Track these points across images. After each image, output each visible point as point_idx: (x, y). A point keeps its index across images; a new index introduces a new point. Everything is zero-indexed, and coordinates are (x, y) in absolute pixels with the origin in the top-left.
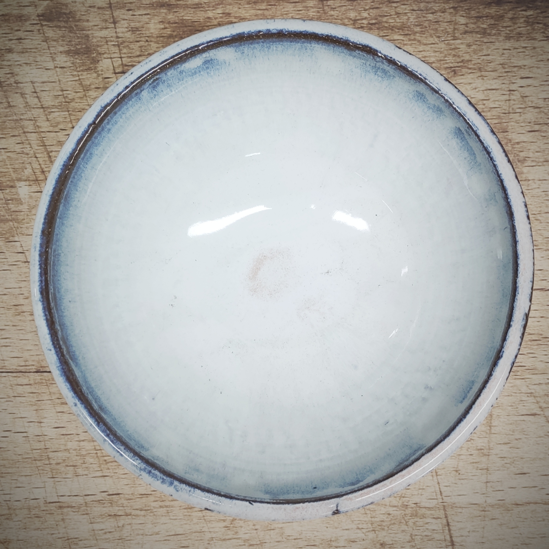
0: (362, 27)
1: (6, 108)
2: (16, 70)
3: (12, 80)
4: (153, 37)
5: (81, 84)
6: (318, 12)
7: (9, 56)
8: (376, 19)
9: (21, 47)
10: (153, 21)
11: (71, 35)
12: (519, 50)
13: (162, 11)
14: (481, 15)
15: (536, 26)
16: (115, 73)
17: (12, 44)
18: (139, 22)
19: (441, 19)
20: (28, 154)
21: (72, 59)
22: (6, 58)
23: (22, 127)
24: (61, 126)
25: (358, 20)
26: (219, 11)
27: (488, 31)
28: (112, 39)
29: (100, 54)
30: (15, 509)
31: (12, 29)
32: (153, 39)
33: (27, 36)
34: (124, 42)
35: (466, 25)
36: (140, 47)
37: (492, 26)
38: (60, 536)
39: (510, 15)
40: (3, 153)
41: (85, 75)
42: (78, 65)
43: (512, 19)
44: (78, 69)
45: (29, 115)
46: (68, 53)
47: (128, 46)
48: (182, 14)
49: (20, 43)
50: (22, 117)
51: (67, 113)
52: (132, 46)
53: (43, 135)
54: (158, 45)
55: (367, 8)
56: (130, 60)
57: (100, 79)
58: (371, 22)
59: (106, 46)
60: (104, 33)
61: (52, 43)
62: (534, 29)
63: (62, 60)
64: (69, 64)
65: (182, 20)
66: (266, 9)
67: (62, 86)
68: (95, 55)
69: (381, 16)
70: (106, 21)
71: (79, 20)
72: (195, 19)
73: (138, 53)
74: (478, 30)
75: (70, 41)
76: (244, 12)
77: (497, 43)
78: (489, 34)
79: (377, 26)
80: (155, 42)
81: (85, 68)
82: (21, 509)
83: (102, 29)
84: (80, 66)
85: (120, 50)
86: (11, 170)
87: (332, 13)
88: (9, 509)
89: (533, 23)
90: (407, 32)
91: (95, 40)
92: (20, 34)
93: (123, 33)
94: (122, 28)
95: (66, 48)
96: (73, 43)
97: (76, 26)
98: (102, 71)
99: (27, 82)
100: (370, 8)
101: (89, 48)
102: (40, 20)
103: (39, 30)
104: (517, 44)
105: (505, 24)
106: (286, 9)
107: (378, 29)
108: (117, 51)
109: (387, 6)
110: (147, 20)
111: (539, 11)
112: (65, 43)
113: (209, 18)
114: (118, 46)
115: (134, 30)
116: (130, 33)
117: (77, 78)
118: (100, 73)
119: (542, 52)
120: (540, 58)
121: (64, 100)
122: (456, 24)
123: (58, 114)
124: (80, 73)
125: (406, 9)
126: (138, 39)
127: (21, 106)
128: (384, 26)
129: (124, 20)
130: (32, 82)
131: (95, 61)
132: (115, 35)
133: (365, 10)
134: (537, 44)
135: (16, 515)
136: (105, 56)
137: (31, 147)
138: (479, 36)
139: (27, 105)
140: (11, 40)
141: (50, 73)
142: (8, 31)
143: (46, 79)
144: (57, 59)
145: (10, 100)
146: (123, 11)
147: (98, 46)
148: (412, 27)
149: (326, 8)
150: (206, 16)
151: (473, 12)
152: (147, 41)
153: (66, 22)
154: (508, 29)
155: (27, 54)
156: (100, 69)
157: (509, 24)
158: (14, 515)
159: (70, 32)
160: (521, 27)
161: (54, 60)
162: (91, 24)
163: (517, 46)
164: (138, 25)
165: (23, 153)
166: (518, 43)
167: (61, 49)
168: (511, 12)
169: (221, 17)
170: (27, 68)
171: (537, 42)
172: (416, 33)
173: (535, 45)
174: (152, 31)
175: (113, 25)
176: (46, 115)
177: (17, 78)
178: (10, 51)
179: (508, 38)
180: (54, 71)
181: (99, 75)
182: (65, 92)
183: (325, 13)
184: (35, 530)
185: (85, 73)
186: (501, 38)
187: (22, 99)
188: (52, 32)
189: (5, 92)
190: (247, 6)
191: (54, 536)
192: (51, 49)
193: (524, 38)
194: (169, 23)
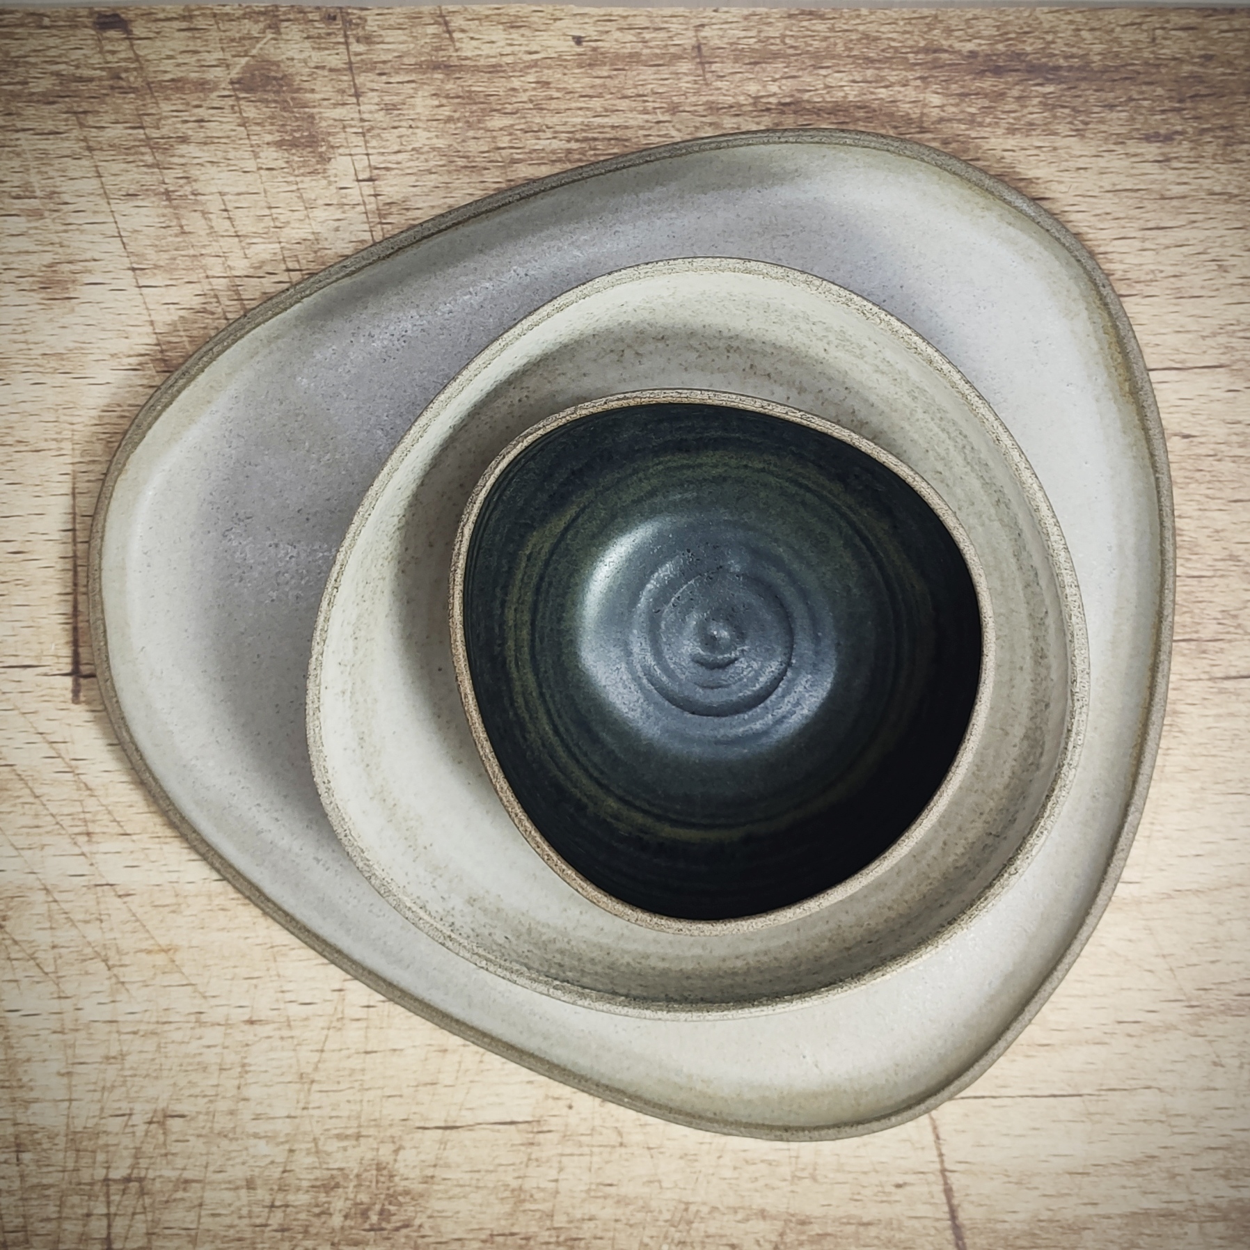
0: (768, 110)
1: (176, 236)
2: (195, 172)
3: (188, 189)
4: (420, 120)
5: (301, 197)
6: (696, 82)
7: (183, 149)
8: (792, 96)
9: (202, 135)
10: (420, 93)
11: (285, 114)
12: (1028, 152)
13: (436, 76)
14: (966, 90)
15: (1060, 112)
16: (358, 181)
17: (188, 130)
18: (398, 94)
19: (900, 97)
20: (213, 313)
21: (286, 155)
22: (178, 152)
23: (204, 268)
24: (269, 268)
25: (762, 97)
26: (531, 78)
27: (979, 120)
28: (353, 123)
29: (333, 147)
30: (186, 897)
31: (188, 104)
32: (420, 124)
33: (212, 115)
34: (372, 128)
35: (942, 107)
36: (400, 137)
37: (986, 110)
38: (259, 941)
39: (1016, 92)
40: (172, 311)
41: (307, 182)
42: (295, 166)
43: (1019, 98)
44: (296, 172)
45: (214, 248)
46: (279, 144)
47: (379, 135)
48: (470, 83)
49: (202, 127)
50: (203, 251)
51: (277, 246)
52: (385, 135)
53: (238, 281)
54: (429, 135)
55: (777, 76)
56: (382, 158)
57: (333, 189)
58: (783, 101)
59: (343, 135)
60: (339, 113)
61: (254, 128)
62: (1055, 117)
63: (271, 156)
64: (281, 163)
65: (470, 92)
66: (609, 77)
67: (270, 199)
68: (324, 149)
69: (799, 91)
70: (343, 92)
71: (298, 90)
72: (491, 91)
73: (396, 148)
74: (961, 116)
75: (283, 125)
76: (572, 81)
77: (993, 140)
78: (981, 125)
79: (793, 107)
80: (425, 129)
81: (308, 170)
82: (196, 896)
83: (335, 105)
84: (299, 168)
85: (366, 142)
86: (185, 339)
87: (719, 84)
88: (177, 896)
89: (1054, 107)
90: (842, 119)
91: (324, 124)
92: (201, 112)
93: (371, 112)
94: (370, 104)
95: (277, 137)
96: (289, 128)
97: (293, 99)
98: (336, 176)
99: (212, 194)
100: (782, 78)
101: (314, 136)
102: (234, 90)
103: (233, 106)
104: (1026, 142)
105: (1007, 108)
106: (642, 77)
107: (795, 112)
108: (362, 143)
109: (810, 74)
110: (411, 91)
111: (1064, 86)
112: (274, 128)
113: (514, 89)
114: (363, 134)
115: (389, 108)
116: (382, 113)
117: (294, 187)
118: (332, 179)
119: (1067, 157)
120: (1064, 165)
121: (272, 224)
122: (925, 105)
123: (263, 246)
124: (298, 179)
125: (841, 79)
126: (396, 124)
127: (203, 233)
128: (804, 109)
129: (373, 90)
130: (221, 194)
131: (324, 159)
132: (357, 116)
133: (774, 80)
134: (1060, 142)
135: (189, 906)
136: (341, 151)
137: (218, 302)
138: (963, 127)
139: (212, 232)
140: (186, 122)
141: (249, 177)
142: (181, 107)
143: (243, 189)
144: (261, 154)
145: (184, 222)
146: (371, 76)
147: (329, 134)
148: (852, 109)
149: (708, 76)
150: (509, 86)
151: (954, 86)
152: (411, 127)
153: (277, 92)
154: (1013, 115)
155: (213, 147)
156: (331, 172)
157: (1014, 107)
158: (183, 906)
159: (284, 109)
160: (1034, 113)
161: (256, 156)
162: (318, 96)
163: (1025, 145)
164: (396, 99)
165: (205, 311)
166: (1028, 139)
167: (269, 138)
168: (1017, 87)
169: (534, 89)
170: (213, 170)
171: (1058, 138)
172: (858, 120)
173: (1056, 145)
174: (419, 110)
175: (354, 100)
176: (243, 248)
177: (196, 186)
178: (184, 140)
179: (1012, 131)
180: (257, 176)
181: (330, 183)
182: (274, 211)
183: (707, 84)
184: (219, 930)
185: (307, 179)
186: (1000, 131)
187: (203, 221)
188: (253, 110)
189: (175, 208)
190: (577, 71)
191: (249, 941)
192: (253, 137)
193: (1038, 132)
194: (447, 97)
